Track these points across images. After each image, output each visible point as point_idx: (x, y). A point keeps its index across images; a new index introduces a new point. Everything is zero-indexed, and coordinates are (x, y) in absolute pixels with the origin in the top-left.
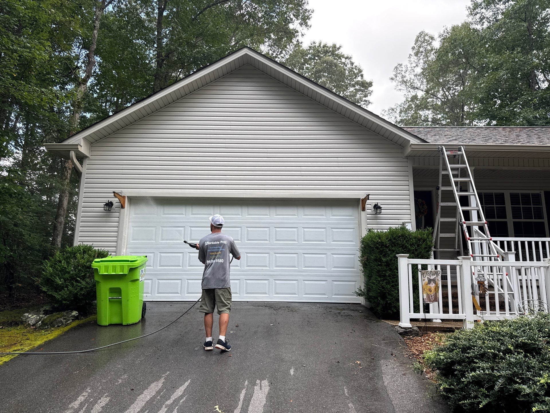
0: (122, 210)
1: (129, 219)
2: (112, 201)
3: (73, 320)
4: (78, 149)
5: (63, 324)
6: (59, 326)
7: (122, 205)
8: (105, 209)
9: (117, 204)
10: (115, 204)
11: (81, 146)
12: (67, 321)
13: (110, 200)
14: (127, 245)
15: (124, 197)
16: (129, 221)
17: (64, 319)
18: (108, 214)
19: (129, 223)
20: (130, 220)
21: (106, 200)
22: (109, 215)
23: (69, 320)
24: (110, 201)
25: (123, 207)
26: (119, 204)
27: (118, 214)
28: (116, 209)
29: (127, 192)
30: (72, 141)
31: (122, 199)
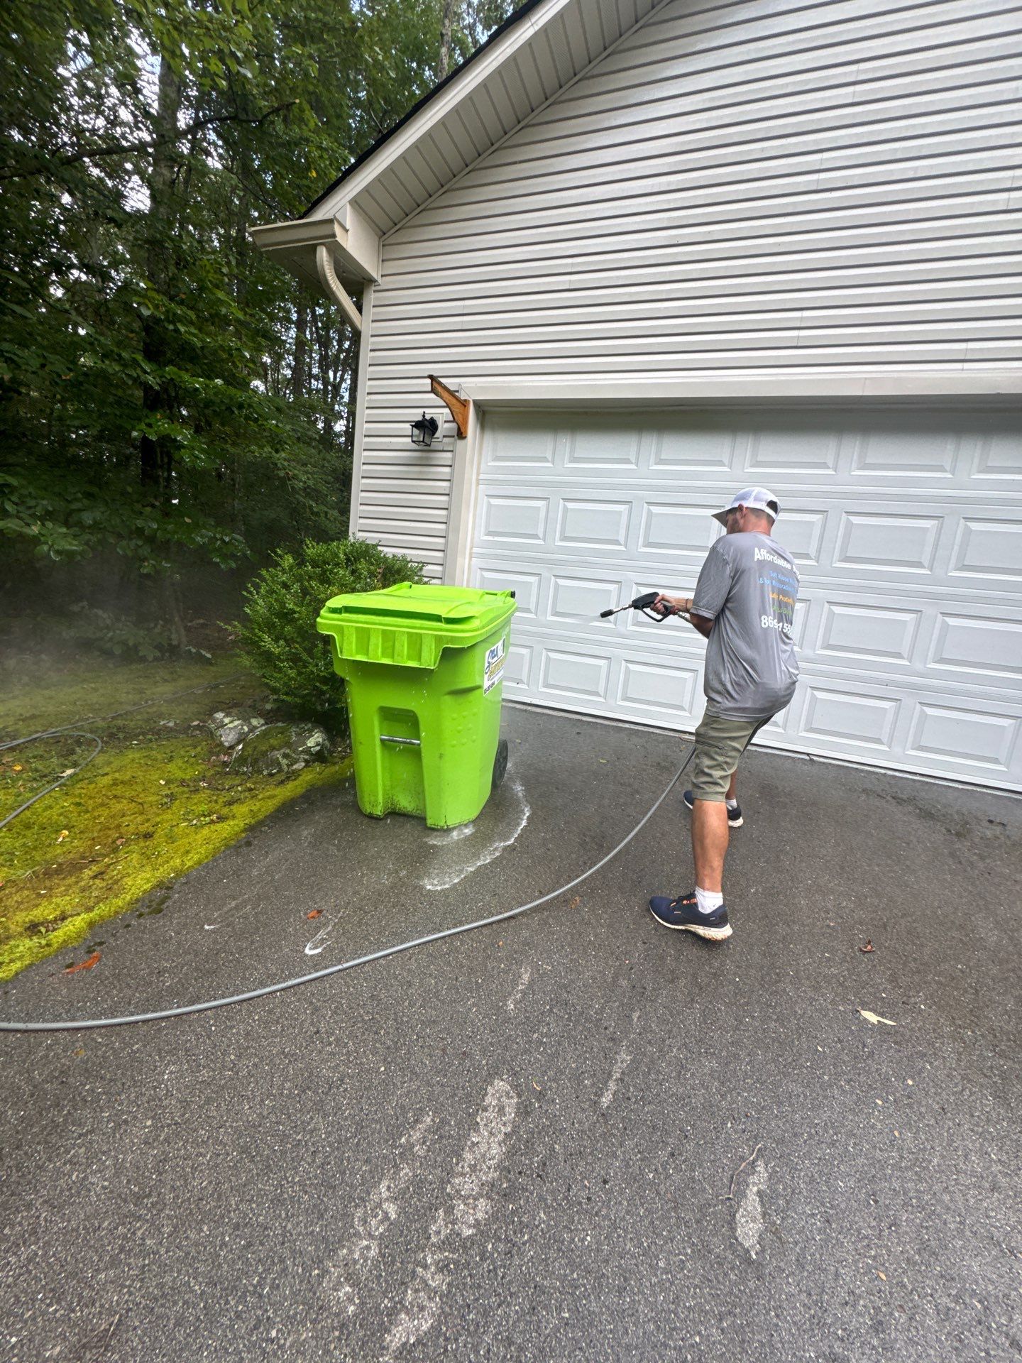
0: (460, 443)
1: (478, 474)
2: (435, 417)
3: (306, 761)
4: (334, 236)
5: (280, 770)
6: (271, 775)
7: (459, 429)
8: (415, 439)
9: (447, 425)
10: (444, 427)
11: (347, 231)
12: (292, 765)
13: (430, 413)
14: (471, 548)
15: (464, 404)
16: (478, 480)
17: (285, 756)
18: (424, 454)
19: (478, 484)
20: (481, 477)
21: (416, 415)
22: (427, 458)
23: (296, 761)
24: (428, 417)
25: (461, 435)
26: (454, 425)
27: (449, 455)
28: (446, 440)
29: (474, 389)
30: (320, 214)
31: (457, 407)
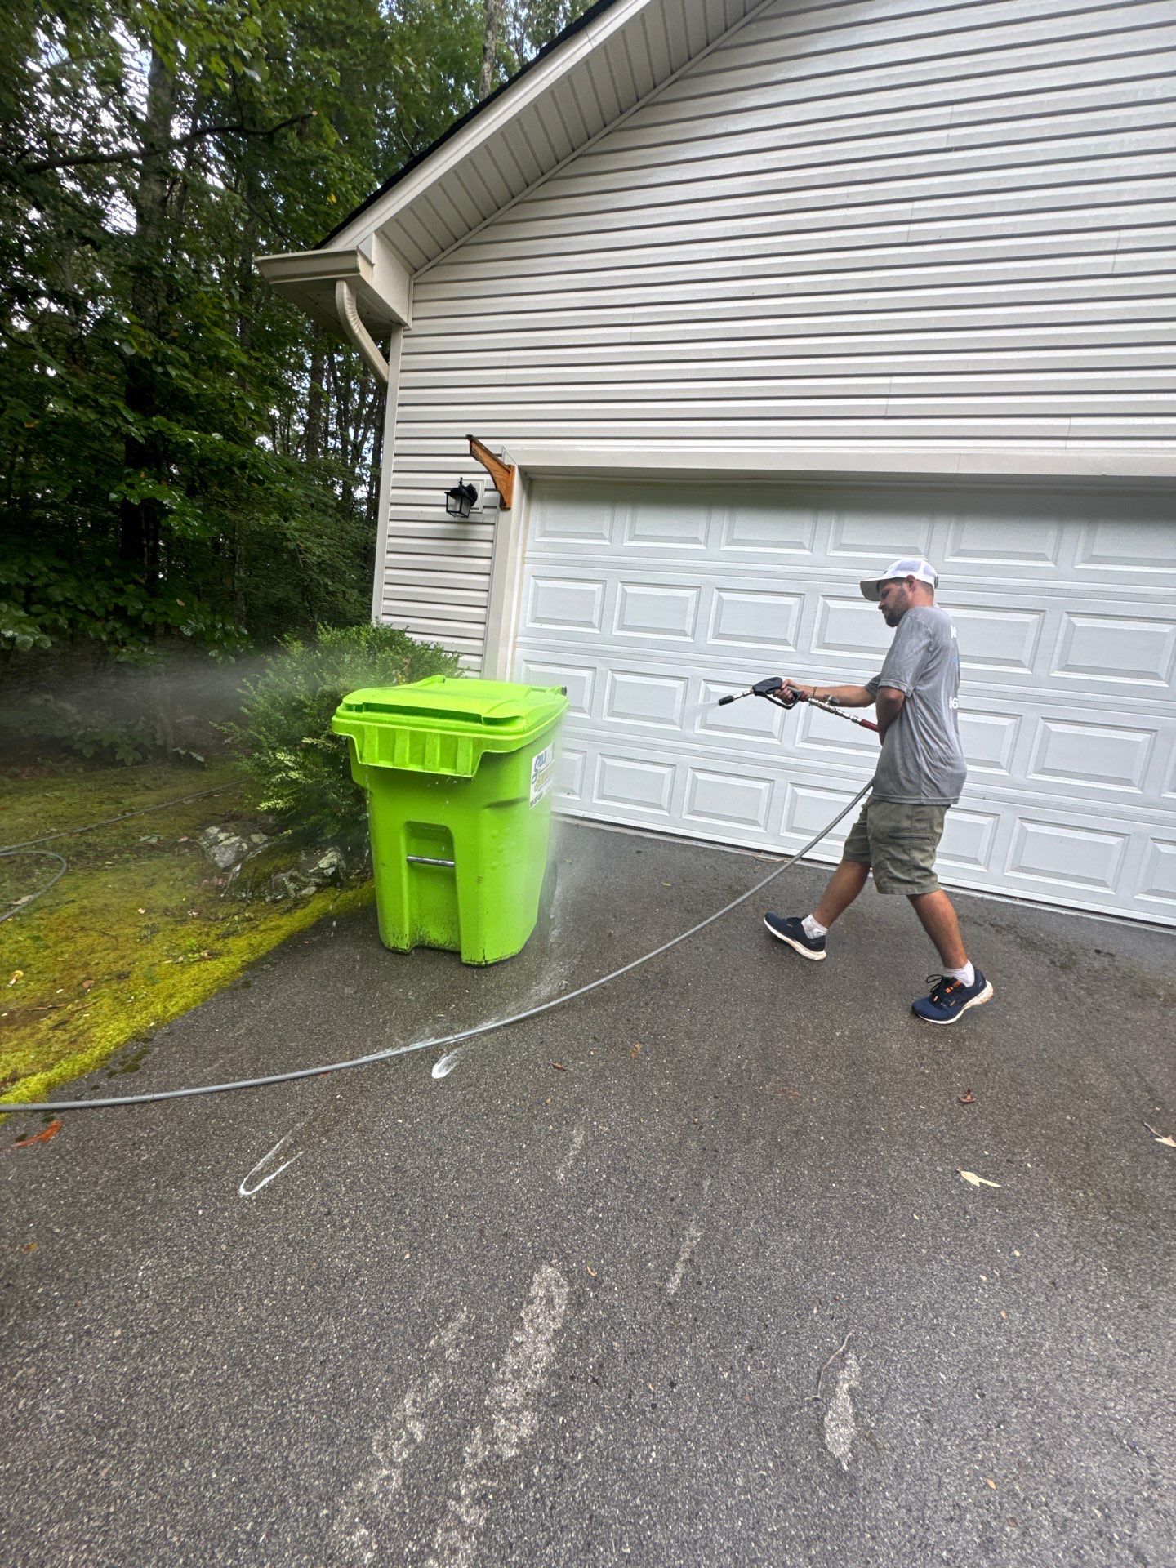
0: (503, 515)
1: (524, 551)
2: (474, 484)
3: (317, 885)
4: (357, 270)
5: (287, 896)
6: (275, 901)
7: (502, 498)
8: (450, 509)
9: (488, 494)
10: (484, 496)
11: (372, 265)
12: (300, 890)
13: (468, 480)
14: (515, 637)
15: (508, 470)
16: (523, 558)
17: (293, 879)
18: (462, 527)
19: (523, 563)
20: (528, 554)
21: (452, 481)
22: (465, 532)
23: (306, 885)
24: (466, 484)
25: (504, 505)
26: (496, 494)
27: (490, 528)
28: (486, 511)
29: (519, 453)
30: (341, 244)
31: (500, 474)
